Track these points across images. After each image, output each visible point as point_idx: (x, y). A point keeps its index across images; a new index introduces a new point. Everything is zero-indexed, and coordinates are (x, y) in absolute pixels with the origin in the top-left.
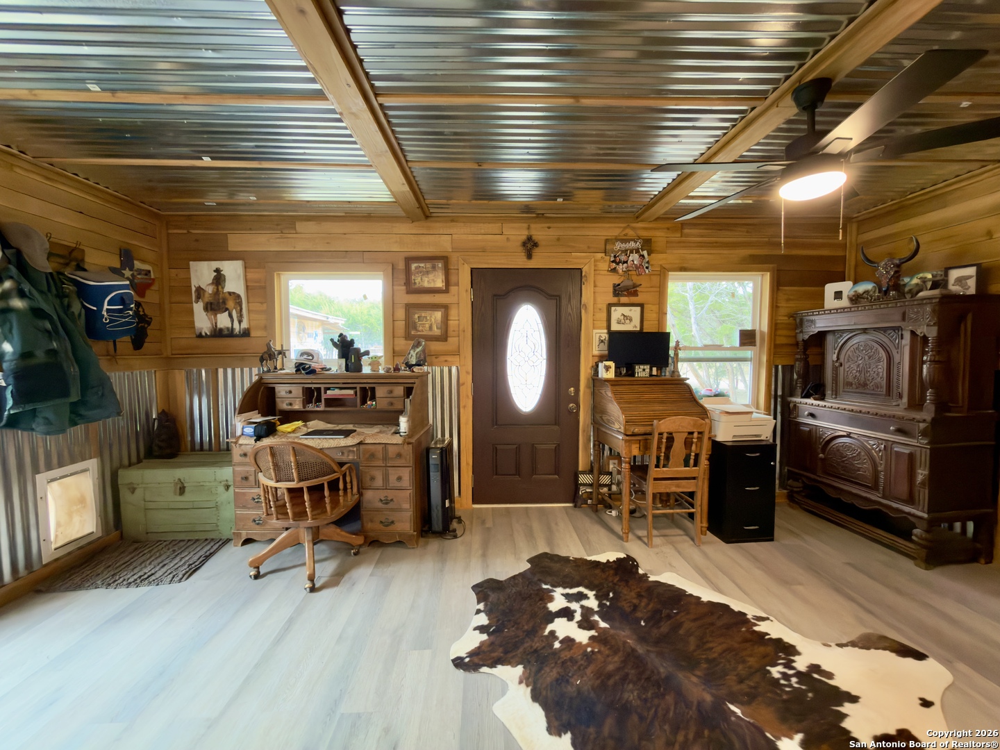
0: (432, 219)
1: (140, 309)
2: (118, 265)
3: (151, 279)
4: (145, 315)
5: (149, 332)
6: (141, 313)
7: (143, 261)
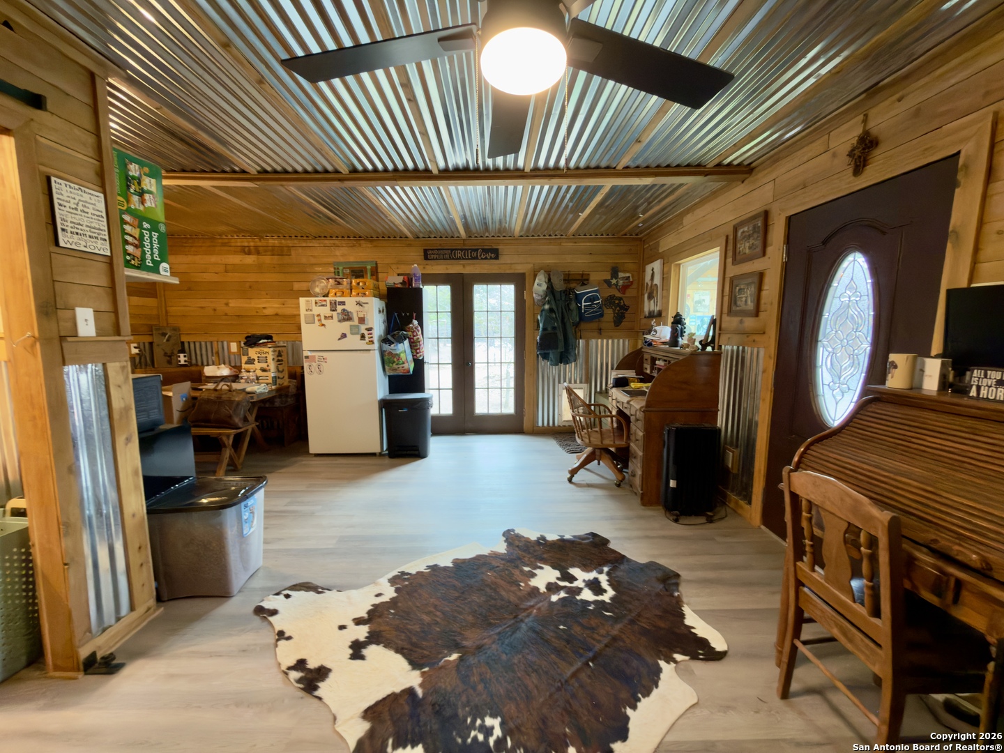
0: (756, 170)
1: (622, 301)
2: (609, 278)
3: (629, 282)
4: (624, 305)
5: (626, 315)
6: (622, 304)
7: (624, 271)
